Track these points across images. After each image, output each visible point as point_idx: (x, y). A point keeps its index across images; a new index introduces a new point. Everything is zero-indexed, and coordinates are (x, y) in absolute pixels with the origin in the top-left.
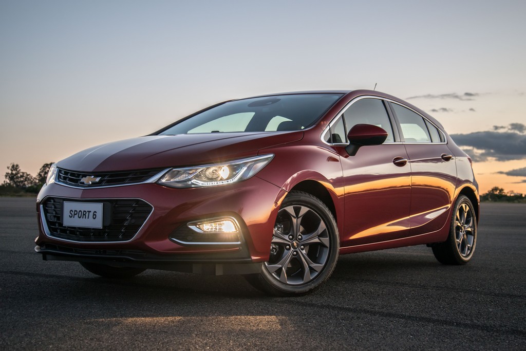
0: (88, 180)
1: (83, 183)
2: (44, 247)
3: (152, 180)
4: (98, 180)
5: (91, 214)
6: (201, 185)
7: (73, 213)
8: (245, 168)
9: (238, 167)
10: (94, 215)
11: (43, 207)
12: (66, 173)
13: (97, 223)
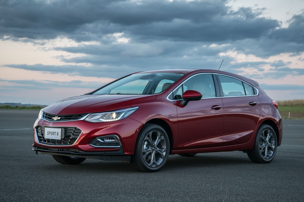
0: (55, 118)
1: (53, 120)
2: (36, 148)
3: (82, 119)
4: (59, 118)
5: (56, 133)
6: (104, 121)
7: (49, 133)
8: (123, 114)
9: (121, 113)
10: (57, 134)
11: (36, 129)
12: (46, 115)
13: (58, 137)
